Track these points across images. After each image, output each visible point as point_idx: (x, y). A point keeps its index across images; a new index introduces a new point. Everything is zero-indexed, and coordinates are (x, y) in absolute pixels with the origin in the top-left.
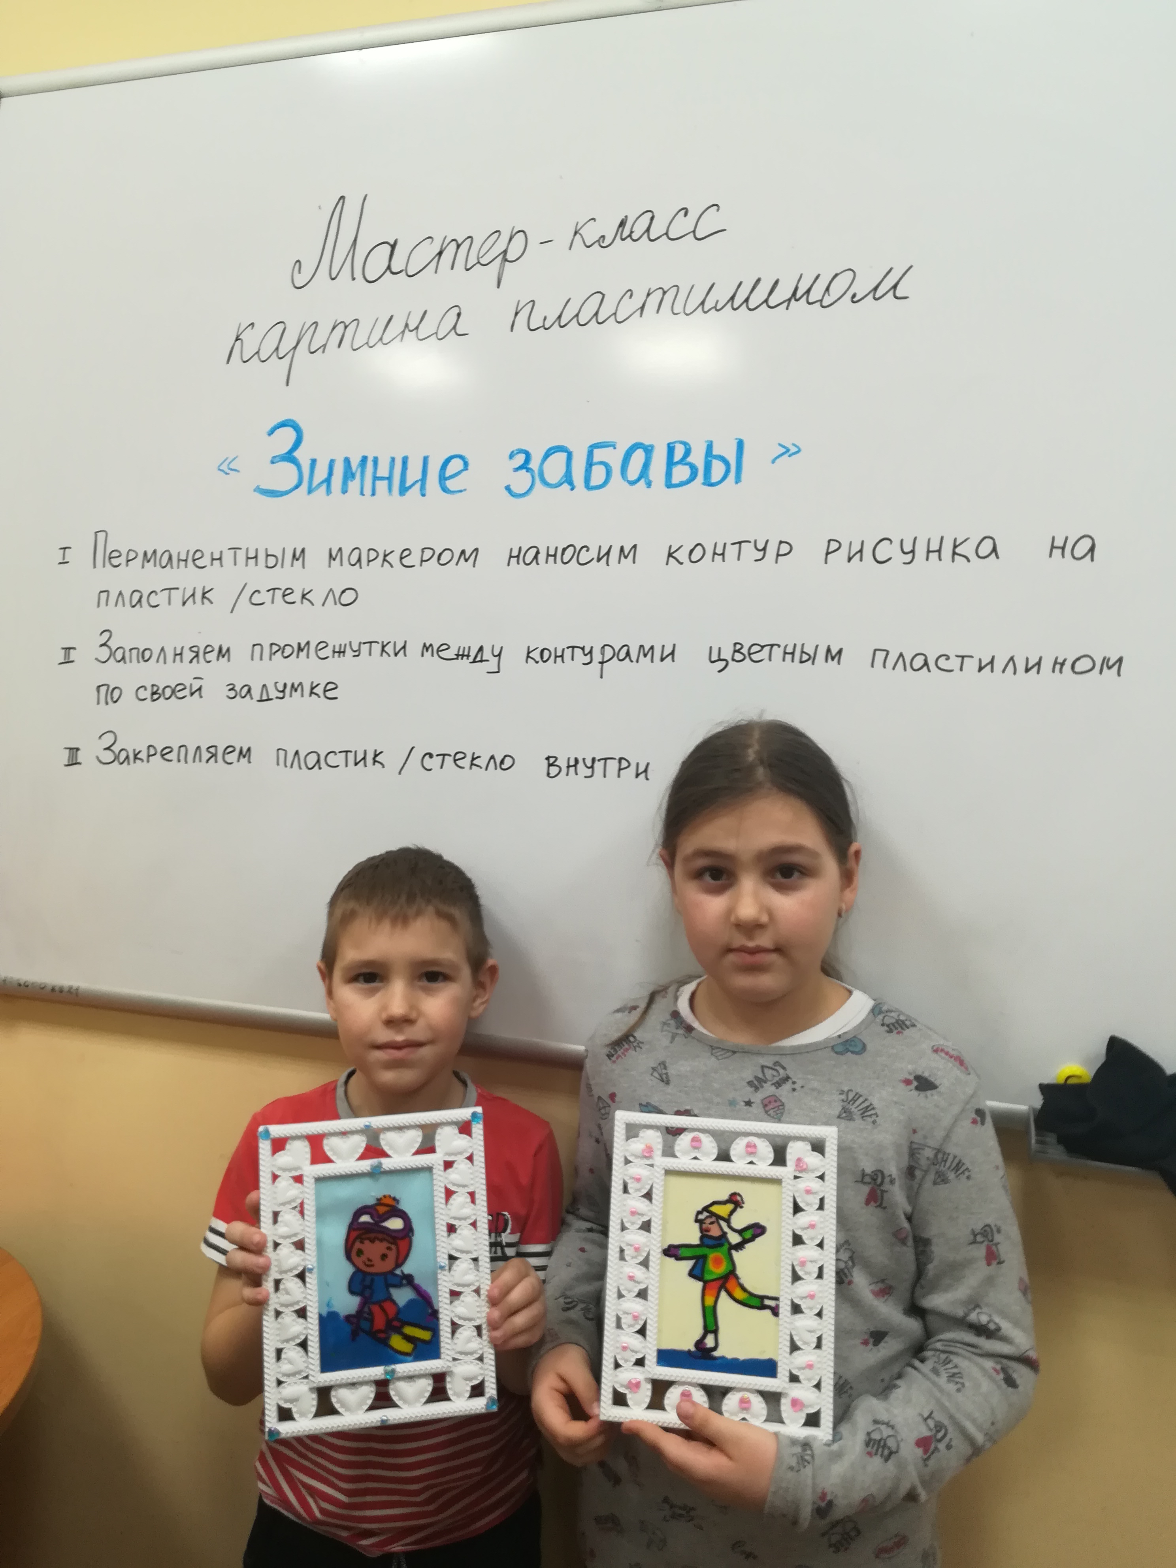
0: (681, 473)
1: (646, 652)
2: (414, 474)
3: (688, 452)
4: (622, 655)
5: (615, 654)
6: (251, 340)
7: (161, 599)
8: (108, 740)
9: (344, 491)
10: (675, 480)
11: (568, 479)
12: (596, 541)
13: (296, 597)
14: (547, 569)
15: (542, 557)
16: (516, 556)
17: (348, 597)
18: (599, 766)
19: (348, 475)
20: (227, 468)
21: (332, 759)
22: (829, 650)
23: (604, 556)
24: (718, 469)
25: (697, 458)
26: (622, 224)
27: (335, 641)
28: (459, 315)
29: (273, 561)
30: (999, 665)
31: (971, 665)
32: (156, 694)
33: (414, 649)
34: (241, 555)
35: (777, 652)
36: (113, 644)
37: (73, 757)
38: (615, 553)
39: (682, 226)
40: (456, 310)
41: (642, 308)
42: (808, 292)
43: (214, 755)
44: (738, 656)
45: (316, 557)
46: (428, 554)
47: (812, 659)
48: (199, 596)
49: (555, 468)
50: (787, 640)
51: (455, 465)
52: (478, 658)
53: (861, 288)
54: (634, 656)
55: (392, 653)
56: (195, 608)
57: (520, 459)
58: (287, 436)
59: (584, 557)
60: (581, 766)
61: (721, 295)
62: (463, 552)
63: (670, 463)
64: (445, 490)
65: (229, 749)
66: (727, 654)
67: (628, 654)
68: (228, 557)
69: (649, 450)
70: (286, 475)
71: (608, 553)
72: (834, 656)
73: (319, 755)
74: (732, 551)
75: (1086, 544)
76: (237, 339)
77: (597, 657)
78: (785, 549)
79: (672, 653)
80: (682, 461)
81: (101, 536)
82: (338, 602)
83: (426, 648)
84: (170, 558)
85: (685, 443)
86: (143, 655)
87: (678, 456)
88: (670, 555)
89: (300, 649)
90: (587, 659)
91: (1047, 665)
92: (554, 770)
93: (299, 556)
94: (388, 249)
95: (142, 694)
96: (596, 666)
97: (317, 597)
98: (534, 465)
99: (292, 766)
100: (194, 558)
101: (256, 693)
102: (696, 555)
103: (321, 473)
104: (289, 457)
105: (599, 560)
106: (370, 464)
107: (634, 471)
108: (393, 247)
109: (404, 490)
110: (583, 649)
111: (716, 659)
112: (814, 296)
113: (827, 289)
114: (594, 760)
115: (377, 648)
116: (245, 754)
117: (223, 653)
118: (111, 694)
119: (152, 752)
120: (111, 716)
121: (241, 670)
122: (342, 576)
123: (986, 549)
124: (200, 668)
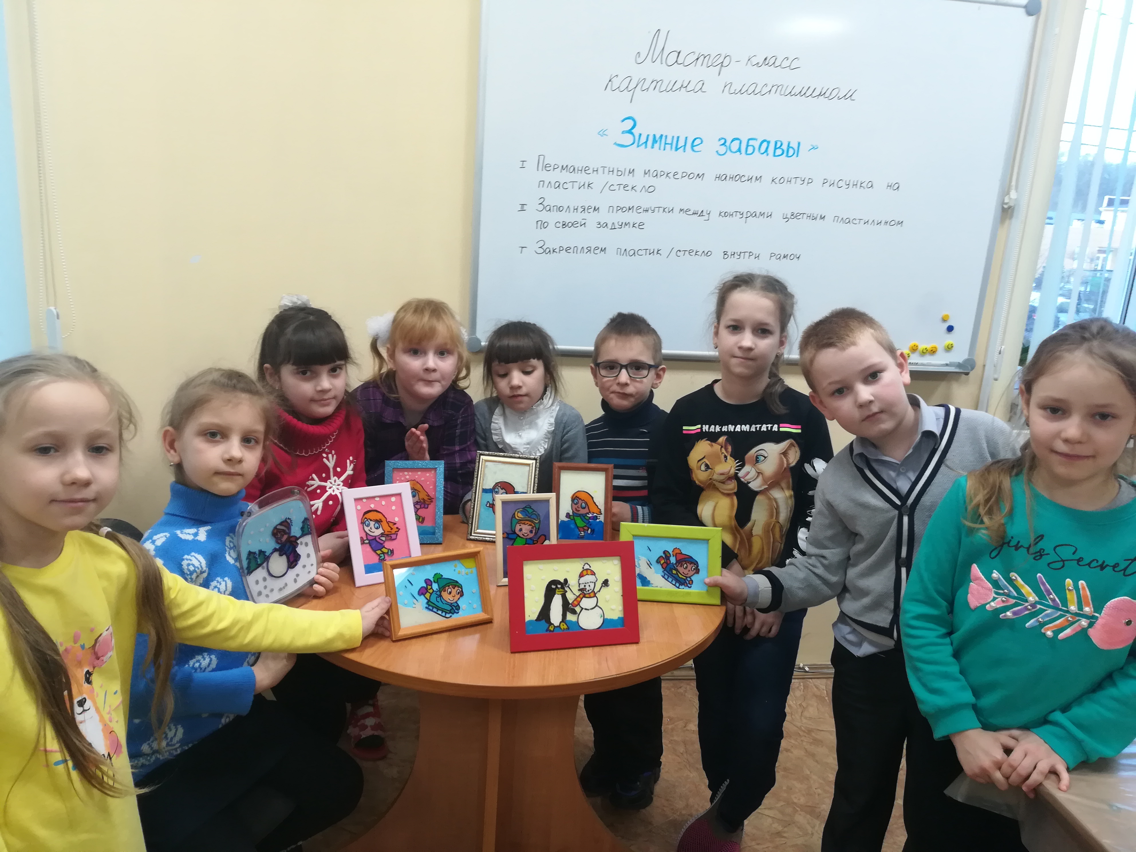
0: (778, 152)
1: (762, 214)
2: (681, 143)
3: (781, 145)
4: (754, 215)
5: (751, 215)
6: (616, 82)
7: (569, 186)
8: (541, 244)
9: (653, 147)
10: (777, 154)
11: (739, 150)
12: (748, 174)
13: (629, 188)
14: (729, 183)
15: (728, 178)
16: (719, 177)
18: (742, 254)
19: (655, 141)
20: (602, 133)
21: (640, 252)
22: (821, 216)
24: (791, 152)
25: (785, 147)
26: (766, 59)
27: (644, 206)
28: (703, 84)
29: (620, 173)
30: (870, 222)
31: (862, 222)
32: (564, 225)
33: (677, 210)
34: (606, 170)
35: (805, 216)
36: (545, 204)
37: (523, 250)
38: (754, 179)
39: (786, 63)
40: (702, 82)
41: (770, 91)
42: (824, 93)
43: (590, 250)
44: (793, 217)
45: (639, 172)
46: (684, 174)
47: (816, 219)
48: (586, 185)
49: (735, 146)
50: (808, 212)
51: (697, 142)
52: (701, 215)
53: (841, 95)
54: (758, 215)
55: (667, 211)
56: (585, 191)
57: (723, 141)
58: (630, 123)
59: (743, 179)
60: (736, 254)
61: (797, 90)
62: (698, 175)
63: (776, 148)
64: (693, 150)
65: (596, 248)
66: (789, 216)
67: (755, 215)
69: (769, 142)
70: (628, 139)
71: (751, 178)
72: (823, 218)
73: (635, 251)
74: (793, 180)
75: (897, 186)
76: (610, 81)
77: (745, 216)
78: (810, 181)
79: (771, 215)
80: (779, 148)
81: (542, 157)
82: (647, 191)
83: (681, 210)
84: (574, 169)
85: (781, 141)
86: (560, 209)
87: (779, 145)
88: (773, 181)
89: (630, 209)
90: (741, 216)
91: (883, 223)
92: (726, 256)
93: (632, 172)
94: (677, 54)
95: (558, 225)
96: (744, 219)
97: (638, 188)
98: (727, 144)
99: (623, 255)
100: (585, 170)
101: (610, 226)
102: (782, 181)
103: (643, 139)
104: (630, 132)
105: (748, 180)
106: (664, 138)
107: (763, 149)
108: (679, 53)
109: (677, 149)
110: (740, 212)
111: (786, 218)
112: (827, 95)
113: (831, 94)
114: (741, 253)
115: (661, 210)
116: (603, 250)
117: (596, 209)
118: (543, 225)
119: (561, 249)
120: (542, 234)
121: (604, 216)
122: (649, 181)
123: (870, 185)
124: (585, 215)
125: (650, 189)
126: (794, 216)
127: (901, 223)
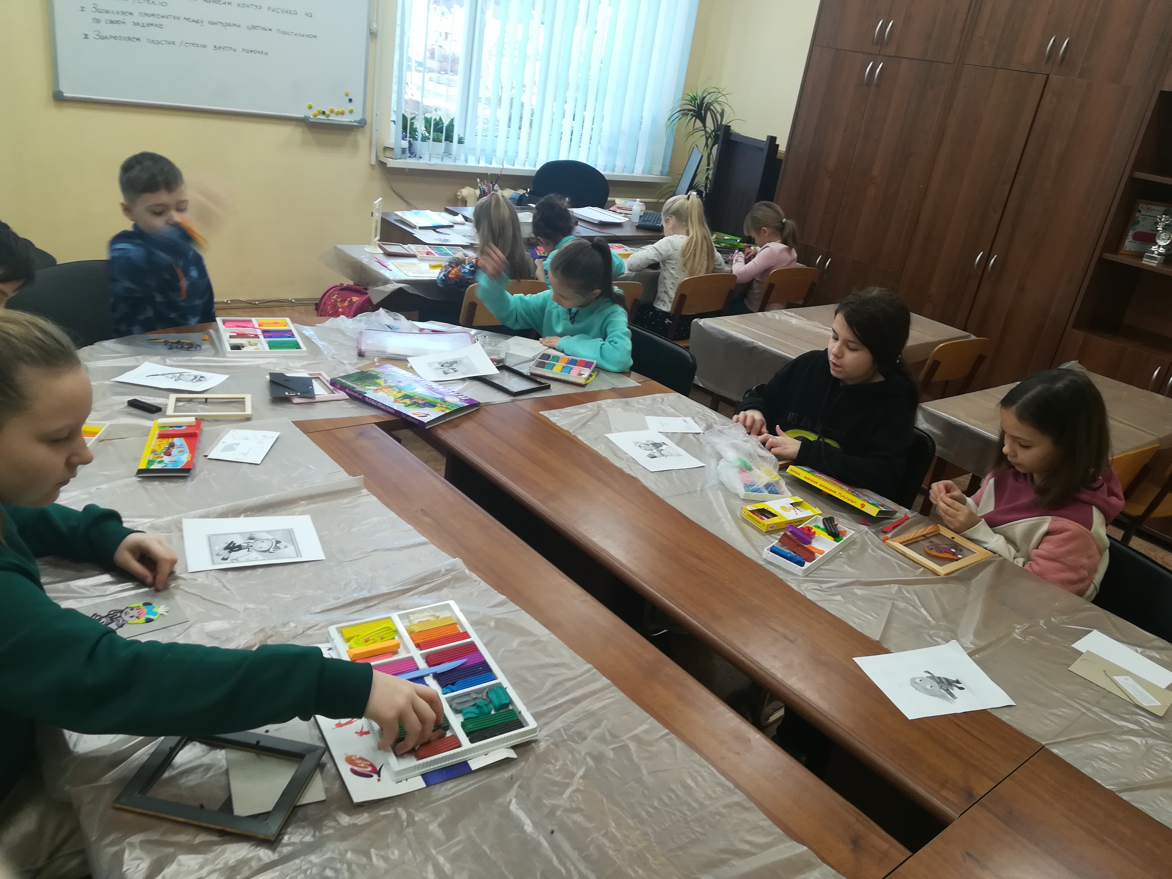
1: (234, 25)
5: (228, 25)
8: (97, 33)
13: (150, 2)
14: (212, 4)
17: (165, 4)
18: (225, 48)
27: (161, 14)
31: (293, 34)
32: (111, 22)
36: (97, 8)
52: (197, 22)
59: (221, 3)
60: (221, 48)
65: (134, 38)
67: (230, 25)
72: (270, 30)
74: (250, 6)
75: (311, 14)
77: (224, 25)
79: (240, 26)
82: (162, 5)
86: (107, 12)
88: (238, 5)
89: (152, 15)
90: (222, 25)
92: (215, 49)
95: (107, 22)
97: (156, 3)
101: (141, 25)
102: (244, 6)
105: (224, 4)
116: (138, 40)
117: (131, 14)
119: (111, 37)
120: (98, 27)
121: (136, 18)
123: (295, 13)
124: (124, 17)
126: (254, 27)
127: (315, 37)
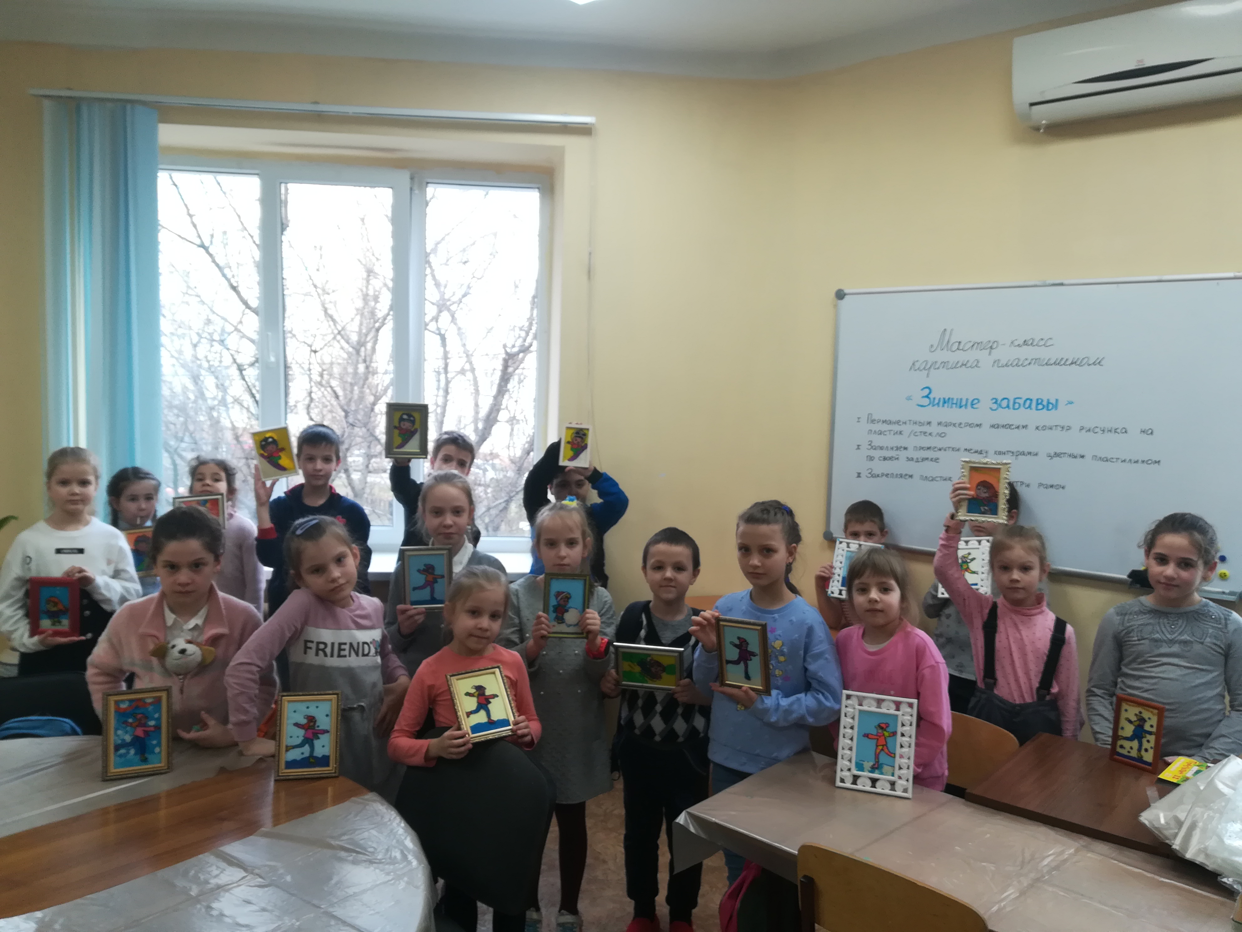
0: (1040, 407)
1: (1030, 453)
2: (964, 403)
3: (1042, 401)
4: (1023, 454)
6: (917, 365)
7: (887, 433)
8: (870, 471)
9: (943, 406)
11: (1008, 407)
12: (1016, 423)
13: (927, 434)
14: (1001, 430)
15: (1000, 427)
16: (993, 426)
17: (943, 435)
19: (945, 402)
20: (909, 398)
21: (937, 479)
22: (1081, 455)
23: (1018, 427)
24: (1051, 406)
25: (1045, 403)
26: (1025, 341)
27: (939, 446)
28: (978, 362)
29: (921, 424)
32: (885, 459)
33: (962, 450)
34: (912, 422)
36: (873, 445)
37: (859, 475)
38: (1021, 427)
39: (1042, 343)
41: (1030, 363)
42: (1076, 362)
44: (1056, 456)
45: (934, 423)
46: (967, 424)
48: (899, 433)
49: (1004, 403)
50: (1069, 451)
51: (976, 401)
52: (981, 453)
53: (1091, 362)
54: (1026, 454)
55: (955, 450)
56: (898, 437)
57: (994, 401)
58: (927, 391)
59: (1013, 427)
61: (1052, 362)
62: (977, 424)
63: (1037, 404)
64: (973, 408)
65: (906, 475)
66: (1052, 455)
68: (908, 422)
69: (1031, 400)
70: (926, 401)
73: (933, 478)
75: (1150, 431)
76: (913, 364)
77: (1015, 454)
79: (1037, 454)
80: (1041, 404)
83: (966, 449)
84: (891, 422)
85: (1041, 399)
86: (881, 448)
87: (1039, 402)
89: (928, 449)
90: (1012, 454)
93: (929, 423)
94: (958, 343)
95: (881, 459)
96: (1015, 456)
97: (934, 434)
98: (999, 402)
100: (898, 422)
101: (915, 460)
103: (936, 401)
104: (927, 397)
105: (1016, 428)
106: (951, 400)
107: (1027, 405)
108: (960, 343)
109: (961, 407)
110: (1011, 452)
111: (1050, 456)
112: (1078, 363)
113: (1081, 362)
115: (951, 449)
116: (911, 476)
117: (905, 448)
118: (871, 458)
119: (883, 475)
120: (871, 464)
121: (911, 453)
122: (942, 429)
123: (1124, 431)
124: (898, 452)
125: (941, 435)
127: (1158, 462)
